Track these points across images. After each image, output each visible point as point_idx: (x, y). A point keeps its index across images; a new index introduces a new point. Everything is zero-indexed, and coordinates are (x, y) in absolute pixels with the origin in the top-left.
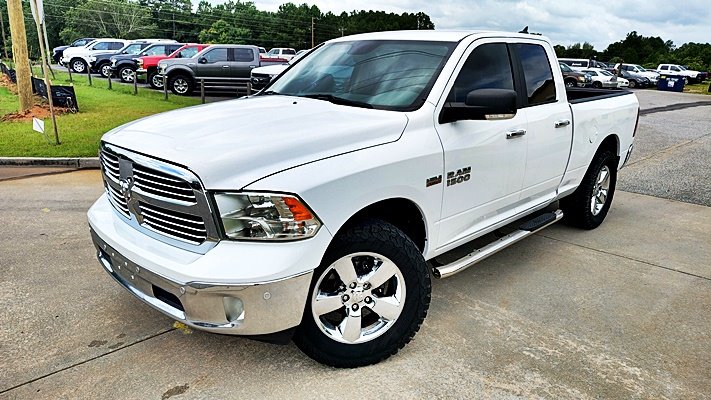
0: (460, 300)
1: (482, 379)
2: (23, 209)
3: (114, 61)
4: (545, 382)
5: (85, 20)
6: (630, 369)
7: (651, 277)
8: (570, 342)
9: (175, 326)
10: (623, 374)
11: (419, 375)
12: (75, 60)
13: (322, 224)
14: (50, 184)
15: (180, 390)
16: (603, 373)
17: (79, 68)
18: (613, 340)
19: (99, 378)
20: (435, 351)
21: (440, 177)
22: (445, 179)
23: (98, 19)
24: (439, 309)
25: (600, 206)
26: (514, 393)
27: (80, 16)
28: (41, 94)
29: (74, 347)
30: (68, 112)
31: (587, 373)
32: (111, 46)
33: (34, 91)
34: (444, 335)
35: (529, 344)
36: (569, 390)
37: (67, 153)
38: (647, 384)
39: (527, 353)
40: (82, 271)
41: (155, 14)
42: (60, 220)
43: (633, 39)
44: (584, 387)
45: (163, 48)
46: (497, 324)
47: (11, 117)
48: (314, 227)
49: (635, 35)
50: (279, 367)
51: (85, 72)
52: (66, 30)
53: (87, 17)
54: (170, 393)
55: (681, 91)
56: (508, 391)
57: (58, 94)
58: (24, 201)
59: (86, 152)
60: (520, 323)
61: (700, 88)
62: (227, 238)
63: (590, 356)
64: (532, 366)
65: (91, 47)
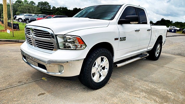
0: (121, 75)
1: (128, 94)
2: (2, 51)
3: (30, 19)
4: (146, 95)
5: (23, 10)
6: (169, 92)
7: (172, 71)
8: (152, 86)
9: (42, 78)
10: (168, 93)
11: (111, 92)
12: (19, 19)
13: (87, 46)
14: (10, 46)
15: (43, 94)
16: (162, 93)
17: (20, 21)
18: (164, 85)
19: (20, 90)
20: (115, 87)
21: (118, 38)
22: (119, 39)
23: (26, 10)
24: (116, 77)
25: (158, 55)
26: (138, 97)
27: (22, 9)
28: (10, 26)
29: (14, 83)
30: (17, 30)
31: (158, 93)
32: (29, 16)
33: (8, 26)
34: (117, 83)
35: (141, 86)
36: (153, 97)
37: (15, 38)
38: (174, 96)
39: (141, 88)
40: (17, 65)
41: (41, 9)
42: (12, 54)
43: (163, 20)
44: (157, 96)
45: (43, 16)
46: (132, 81)
47: (1, 31)
48: (84, 47)
49: (163, 19)
50: (71, 89)
51: (22, 22)
52: (18, 12)
53: (23, 9)
54: (40, 95)
55: (175, 33)
56: (136, 97)
57: (14, 26)
58: (3, 49)
59: (21, 38)
60: (138, 81)
61: (180, 32)
62: (60, 49)
63: (158, 89)
64: (142, 91)
65: (24, 15)
